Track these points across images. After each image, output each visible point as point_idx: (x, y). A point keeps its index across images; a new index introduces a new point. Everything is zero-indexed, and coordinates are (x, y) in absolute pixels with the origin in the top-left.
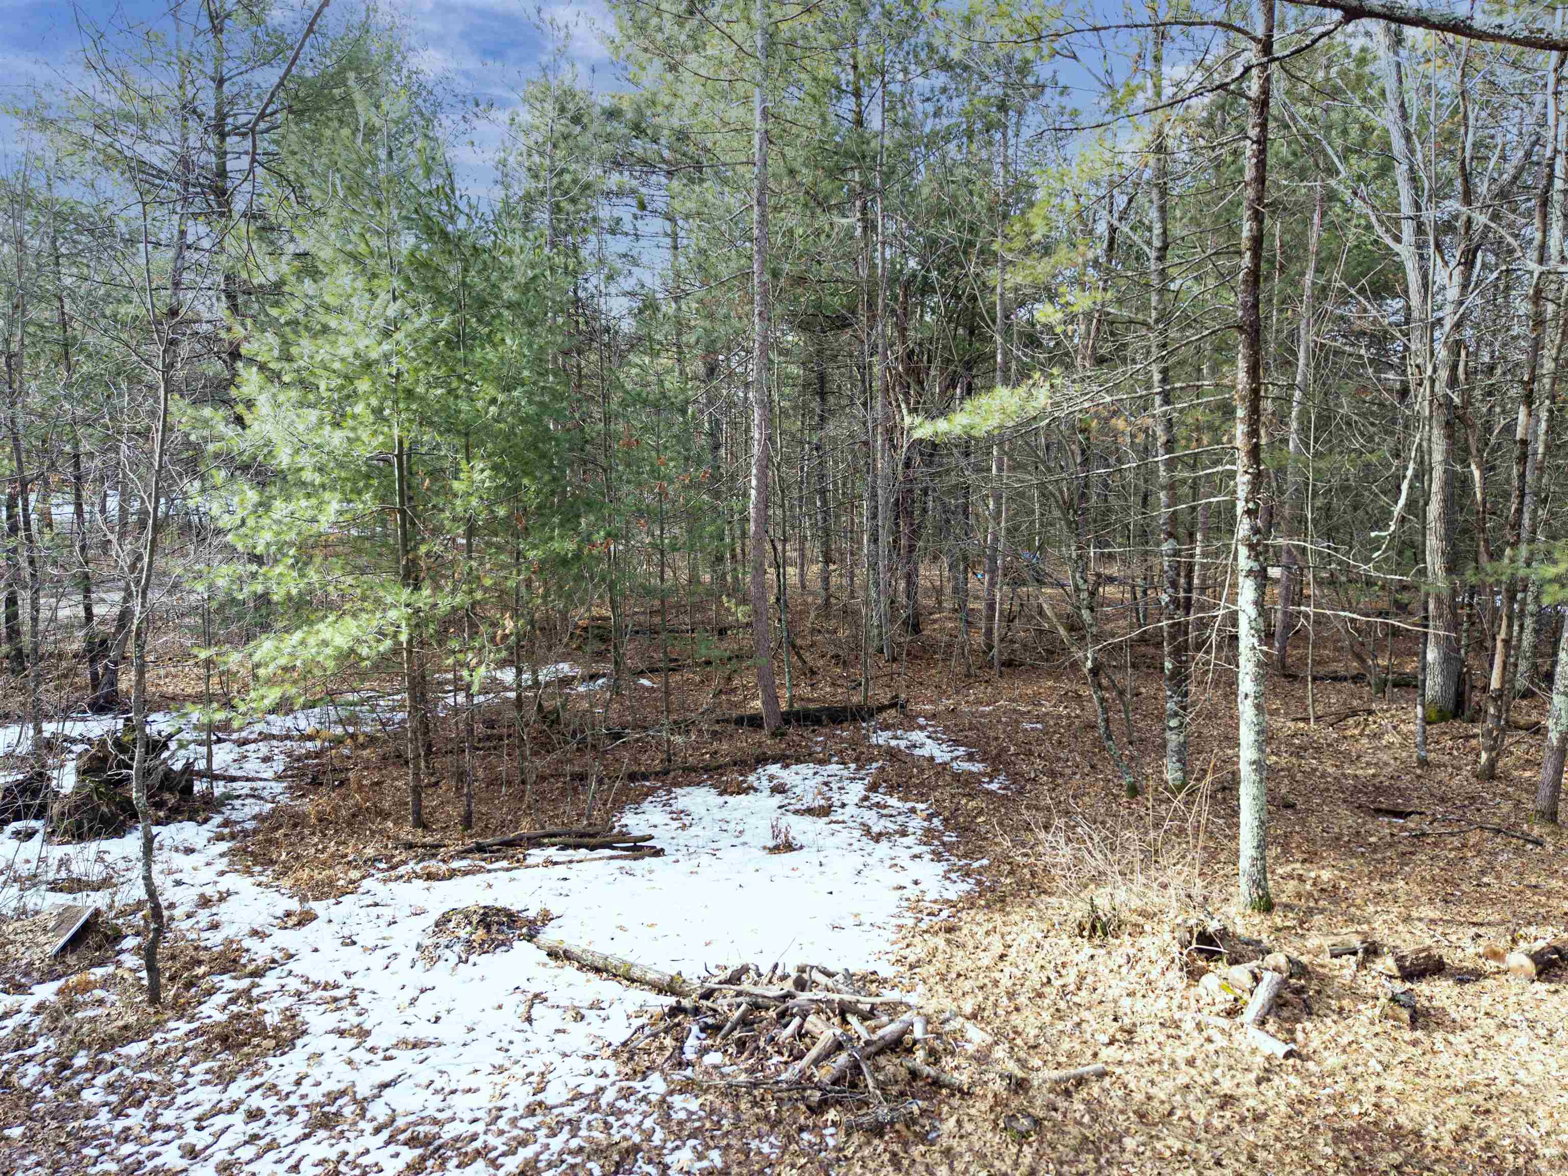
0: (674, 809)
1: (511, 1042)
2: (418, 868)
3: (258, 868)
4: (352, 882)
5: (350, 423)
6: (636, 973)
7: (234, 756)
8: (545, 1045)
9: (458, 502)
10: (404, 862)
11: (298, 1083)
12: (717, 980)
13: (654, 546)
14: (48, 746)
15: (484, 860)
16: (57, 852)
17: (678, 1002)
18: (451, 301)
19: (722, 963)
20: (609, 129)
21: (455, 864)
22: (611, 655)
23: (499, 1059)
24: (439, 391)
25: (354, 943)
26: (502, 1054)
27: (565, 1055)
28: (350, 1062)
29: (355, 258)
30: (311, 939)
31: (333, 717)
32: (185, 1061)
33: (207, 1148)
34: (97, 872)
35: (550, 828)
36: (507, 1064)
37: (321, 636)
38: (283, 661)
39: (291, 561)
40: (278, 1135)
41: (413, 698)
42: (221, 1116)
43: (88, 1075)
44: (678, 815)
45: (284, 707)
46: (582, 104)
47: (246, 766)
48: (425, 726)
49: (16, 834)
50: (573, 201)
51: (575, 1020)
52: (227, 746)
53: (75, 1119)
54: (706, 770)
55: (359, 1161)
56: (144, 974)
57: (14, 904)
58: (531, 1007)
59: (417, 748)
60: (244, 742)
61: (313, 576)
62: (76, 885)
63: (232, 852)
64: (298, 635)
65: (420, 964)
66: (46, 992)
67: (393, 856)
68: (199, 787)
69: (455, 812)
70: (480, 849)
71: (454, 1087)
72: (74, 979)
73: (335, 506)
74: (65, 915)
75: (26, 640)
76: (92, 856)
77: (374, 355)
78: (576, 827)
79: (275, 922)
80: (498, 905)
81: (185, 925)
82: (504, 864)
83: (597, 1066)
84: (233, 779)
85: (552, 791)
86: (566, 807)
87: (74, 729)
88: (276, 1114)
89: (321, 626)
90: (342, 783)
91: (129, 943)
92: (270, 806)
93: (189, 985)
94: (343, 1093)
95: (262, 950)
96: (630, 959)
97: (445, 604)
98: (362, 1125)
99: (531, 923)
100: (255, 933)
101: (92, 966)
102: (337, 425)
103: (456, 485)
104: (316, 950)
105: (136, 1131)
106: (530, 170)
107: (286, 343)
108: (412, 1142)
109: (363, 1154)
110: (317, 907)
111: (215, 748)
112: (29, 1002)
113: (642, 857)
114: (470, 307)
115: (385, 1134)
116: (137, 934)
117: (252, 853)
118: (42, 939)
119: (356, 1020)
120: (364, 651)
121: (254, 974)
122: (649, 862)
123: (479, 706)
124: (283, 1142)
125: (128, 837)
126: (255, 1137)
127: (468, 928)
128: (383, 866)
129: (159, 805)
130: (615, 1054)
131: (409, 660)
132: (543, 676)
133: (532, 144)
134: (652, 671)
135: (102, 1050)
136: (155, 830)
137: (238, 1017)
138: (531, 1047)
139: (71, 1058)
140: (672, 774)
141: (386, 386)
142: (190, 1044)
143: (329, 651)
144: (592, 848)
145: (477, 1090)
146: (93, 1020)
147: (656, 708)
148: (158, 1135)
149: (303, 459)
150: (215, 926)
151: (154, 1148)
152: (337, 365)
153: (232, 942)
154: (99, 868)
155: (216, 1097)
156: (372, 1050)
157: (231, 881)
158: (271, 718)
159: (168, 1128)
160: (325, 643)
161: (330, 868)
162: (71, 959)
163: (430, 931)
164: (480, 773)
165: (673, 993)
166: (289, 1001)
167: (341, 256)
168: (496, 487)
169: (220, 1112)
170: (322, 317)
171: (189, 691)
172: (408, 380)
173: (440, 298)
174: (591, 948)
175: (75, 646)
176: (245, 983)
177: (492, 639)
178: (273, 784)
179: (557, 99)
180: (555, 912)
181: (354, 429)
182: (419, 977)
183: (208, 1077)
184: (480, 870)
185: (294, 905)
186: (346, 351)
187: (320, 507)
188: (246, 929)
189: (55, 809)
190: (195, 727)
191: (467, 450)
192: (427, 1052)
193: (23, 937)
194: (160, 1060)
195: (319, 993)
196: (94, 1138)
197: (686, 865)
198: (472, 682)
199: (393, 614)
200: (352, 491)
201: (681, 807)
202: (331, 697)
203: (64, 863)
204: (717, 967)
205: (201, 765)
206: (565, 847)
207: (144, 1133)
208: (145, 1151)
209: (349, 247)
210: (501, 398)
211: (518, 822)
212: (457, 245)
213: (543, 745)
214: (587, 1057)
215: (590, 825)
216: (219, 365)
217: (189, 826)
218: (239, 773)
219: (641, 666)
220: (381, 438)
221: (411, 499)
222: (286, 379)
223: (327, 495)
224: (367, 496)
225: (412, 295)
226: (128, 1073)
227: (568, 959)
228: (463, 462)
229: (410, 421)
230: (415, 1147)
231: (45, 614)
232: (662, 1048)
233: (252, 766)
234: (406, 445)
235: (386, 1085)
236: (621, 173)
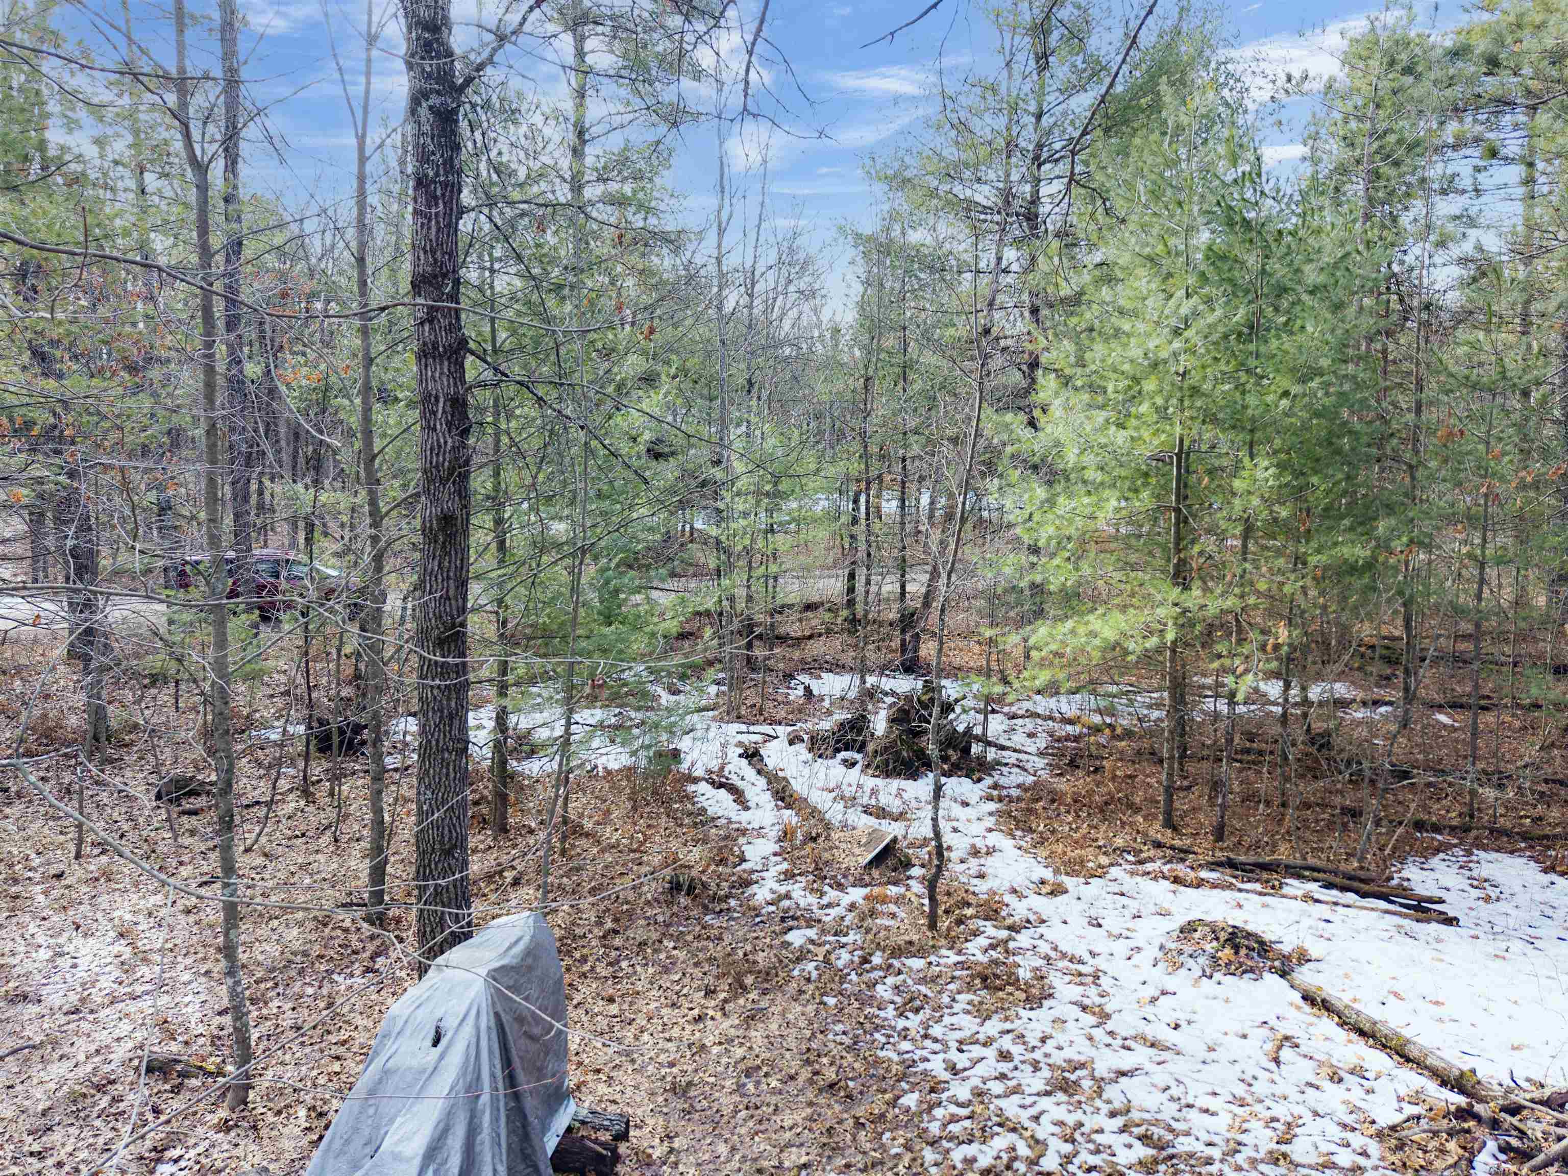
0: (1475, 873)
1: (1255, 1078)
2: (1165, 869)
3: (1019, 833)
4: (1100, 866)
5: (1133, 422)
6: (1414, 1053)
7: (1005, 728)
8: (1294, 1096)
9: (1237, 501)
10: (1151, 860)
11: (1043, 1040)
12: (1528, 1096)
13: (1470, 556)
14: (870, 694)
15: (1235, 877)
16: (870, 782)
17: (1470, 1105)
18: (1247, 292)
19: (1538, 1077)
20: (1451, 72)
21: (1204, 874)
22: (1399, 681)
23: (1240, 1090)
24: (1227, 387)
25: (1100, 926)
26: (1243, 1086)
27: (1316, 1114)
28: (1091, 1039)
29: (1152, 260)
30: (1062, 909)
31: (1093, 706)
32: (951, 987)
33: (965, 1069)
34: (895, 806)
35: (1311, 861)
36: (1249, 1099)
37: (1090, 627)
38: (1054, 647)
39: (1067, 554)
40: (1023, 1082)
41: (1173, 697)
42: (977, 1047)
43: (882, 974)
44: (1480, 883)
45: (1052, 689)
46: (1418, 51)
47: (1014, 738)
48: (1181, 727)
49: (845, 761)
50: (1397, 164)
51: (1331, 1079)
52: (999, 717)
53: (871, 1006)
54: (1525, 837)
55: (1095, 1136)
56: (926, 901)
57: (840, 817)
58: (1280, 1048)
59: (1172, 749)
60: (1013, 717)
61: (1086, 569)
62: (881, 813)
63: (998, 813)
64: (1070, 624)
65: (1161, 965)
66: (857, 894)
67: (1141, 851)
68: (976, 749)
69: (1207, 819)
70: (1231, 864)
71: (1191, 1101)
72: (877, 890)
73: (1114, 503)
74: (873, 835)
75: (859, 609)
76: (894, 792)
77: (1164, 354)
78: (1343, 866)
79: (1031, 886)
80: (1250, 928)
81: (960, 868)
82: (1258, 887)
83: (1357, 1140)
84: (1003, 748)
85: (1317, 821)
86: (1332, 841)
87: (887, 684)
88: (1023, 1062)
89: (1091, 617)
90: (1097, 770)
91: (916, 871)
92: (1032, 778)
93: (960, 922)
94: (1082, 1066)
95: (1019, 909)
96: (1407, 1033)
97: (1214, 606)
98: (1098, 1103)
99: (1286, 958)
100: (1014, 891)
101: (889, 883)
102: (1121, 426)
103: (1237, 484)
104: (1065, 922)
105: (912, 1033)
106: (1345, 139)
107: (1081, 351)
108: (1145, 1138)
109: (1097, 1132)
110: (1069, 882)
111: (990, 716)
112: (846, 900)
113: (1428, 921)
114: (1267, 296)
115: (1119, 1121)
116: (923, 866)
117: (1015, 818)
118: (857, 851)
119: (1098, 1000)
120: (1131, 646)
121: (1011, 928)
122: (1434, 927)
123: (1241, 716)
124: (1028, 1090)
125: (920, 781)
126: (1003, 1077)
127: (1215, 944)
128: (1130, 858)
129: (945, 759)
130: (1380, 1136)
131: (1172, 660)
132: (1315, 692)
133: (1350, 109)
134: (1454, 706)
135: (893, 955)
136: (943, 780)
137: (995, 962)
138: (1278, 1090)
139: (871, 955)
140: (1474, 833)
141: (1173, 385)
142: (957, 973)
143: (1097, 642)
144: (1364, 895)
145: (1213, 1114)
146: (887, 928)
147: (1457, 751)
148: (928, 1043)
149: (1089, 459)
150: (982, 876)
151: (925, 1053)
152: (1126, 367)
153: (995, 893)
154: (898, 802)
155: (975, 1028)
156: (1111, 1033)
157: (995, 839)
158: (1038, 698)
159: (936, 1040)
160: (1093, 634)
161: (1082, 847)
162: (875, 873)
163: (1175, 935)
164: (1236, 787)
165: (1462, 1091)
166: (1040, 962)
167: (1138, 260)
168: (1280, 487)
169: (977, 1042)
170: (1116, 321)
171: (972, 664)
172: (1195, 378)
173: (1235, 289)
174: (1356, 1006)
175: (891, 616)
176: (1004, 934)
177: (1263, 648)
178: (1036, 759)
179: (1385, 52)
180: (1314, 953)
181: (1137, 429)
182: (1159, 977)
183: (969, 1007)
184: (1230, 887)
185: (1048, 874)
186: (1135, 352)
187: (1098, 505)
188: (1007, 885)
189: (870, 747)
190: (975, 697)
191: (1251, 447)
192: (1165, 1055)
193: (843, 846)
194: (934, 979)
195: (1066, 963)
196: (883, 1027)
197: (1487, 945)
198: (1236, 690)
199: (1161, 612)
200: (1129, 489)
201: (1484, 874)
202: (1092, 685)
203: (874, 792)
204: (1528, 1080)
205: (978, 731)
206: (1329, 886)
207: (918, 1037)
208: (919, 1053)
209: (1147, 250)
210: (1295, 389)
211: (1275, 845)
212: (1259, 233)
213: (1309, 769)
214: (1345, 1126)
215: (1362, 868)
216: (1018, 375)
217: (966, 781)
218: (1008, 744)
219: (1438, 698)
220: (1163, 437)
221: (1186, 497)
222: (1079, 383)
223: (1107, 493)
224: (1145, 494)
225: (1206, 290)
226: (910, 982)
227: (1328, 1010)
228: (1246, 460)
229: (1192, 418)
230: (1148, 1145)
231: (873, 589)
232: (1442, 1151)
233: (1018, 739)
234: (1186, 443)
235: (1123, 1074)
236: (1461, 121)
